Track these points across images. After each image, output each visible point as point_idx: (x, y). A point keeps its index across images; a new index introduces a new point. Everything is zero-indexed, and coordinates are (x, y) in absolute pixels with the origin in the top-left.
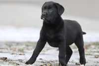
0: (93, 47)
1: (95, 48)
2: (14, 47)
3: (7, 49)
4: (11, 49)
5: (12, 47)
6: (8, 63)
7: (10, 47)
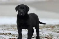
0: (56, 27)
1: (57, 28)
2: (15, 27)
3: (12, 29)
4: (13, 29)
5: (14, 28)
6: (11, 36)
7: (13, 27)
